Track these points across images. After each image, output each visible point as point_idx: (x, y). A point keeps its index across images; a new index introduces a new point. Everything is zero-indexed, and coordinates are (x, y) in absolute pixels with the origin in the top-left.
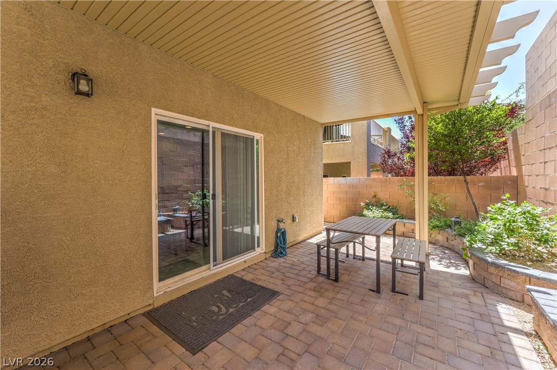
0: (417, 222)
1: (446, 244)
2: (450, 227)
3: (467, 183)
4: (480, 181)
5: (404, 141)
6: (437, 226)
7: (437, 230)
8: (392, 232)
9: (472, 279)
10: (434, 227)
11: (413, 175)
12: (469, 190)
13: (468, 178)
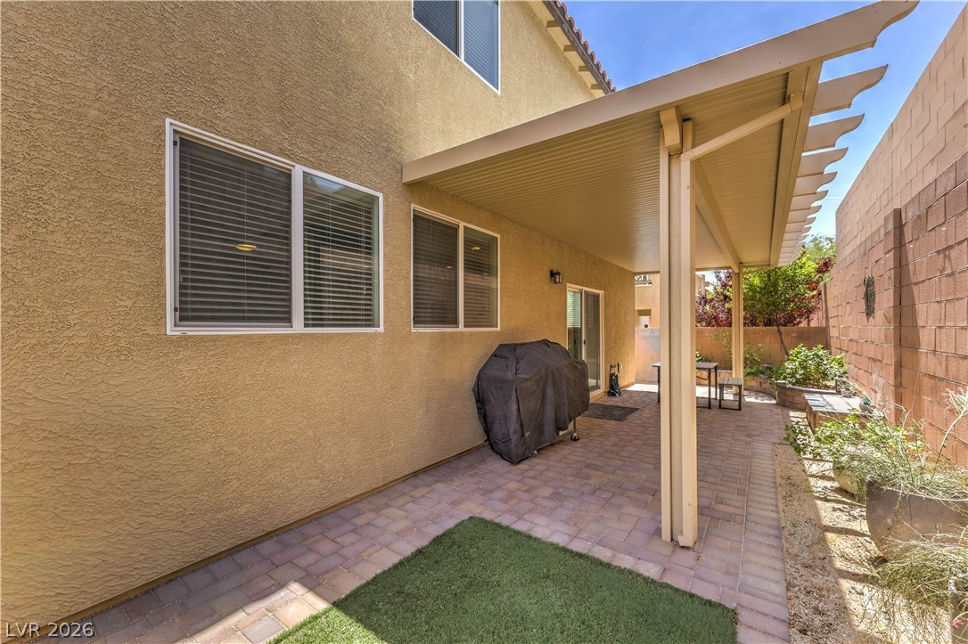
0: (734, 371)
1: (760, 389)
2: (762, 373)
3: (781, 334)
4: (793, 332)
5: (719, 289)
6: (752, 373)
7: (751, 377)
8: (707, 382)
9: (777, 404)
10: (748, 374)
11: (730, 325)
12: (782, 342)
13: (782, 328)
